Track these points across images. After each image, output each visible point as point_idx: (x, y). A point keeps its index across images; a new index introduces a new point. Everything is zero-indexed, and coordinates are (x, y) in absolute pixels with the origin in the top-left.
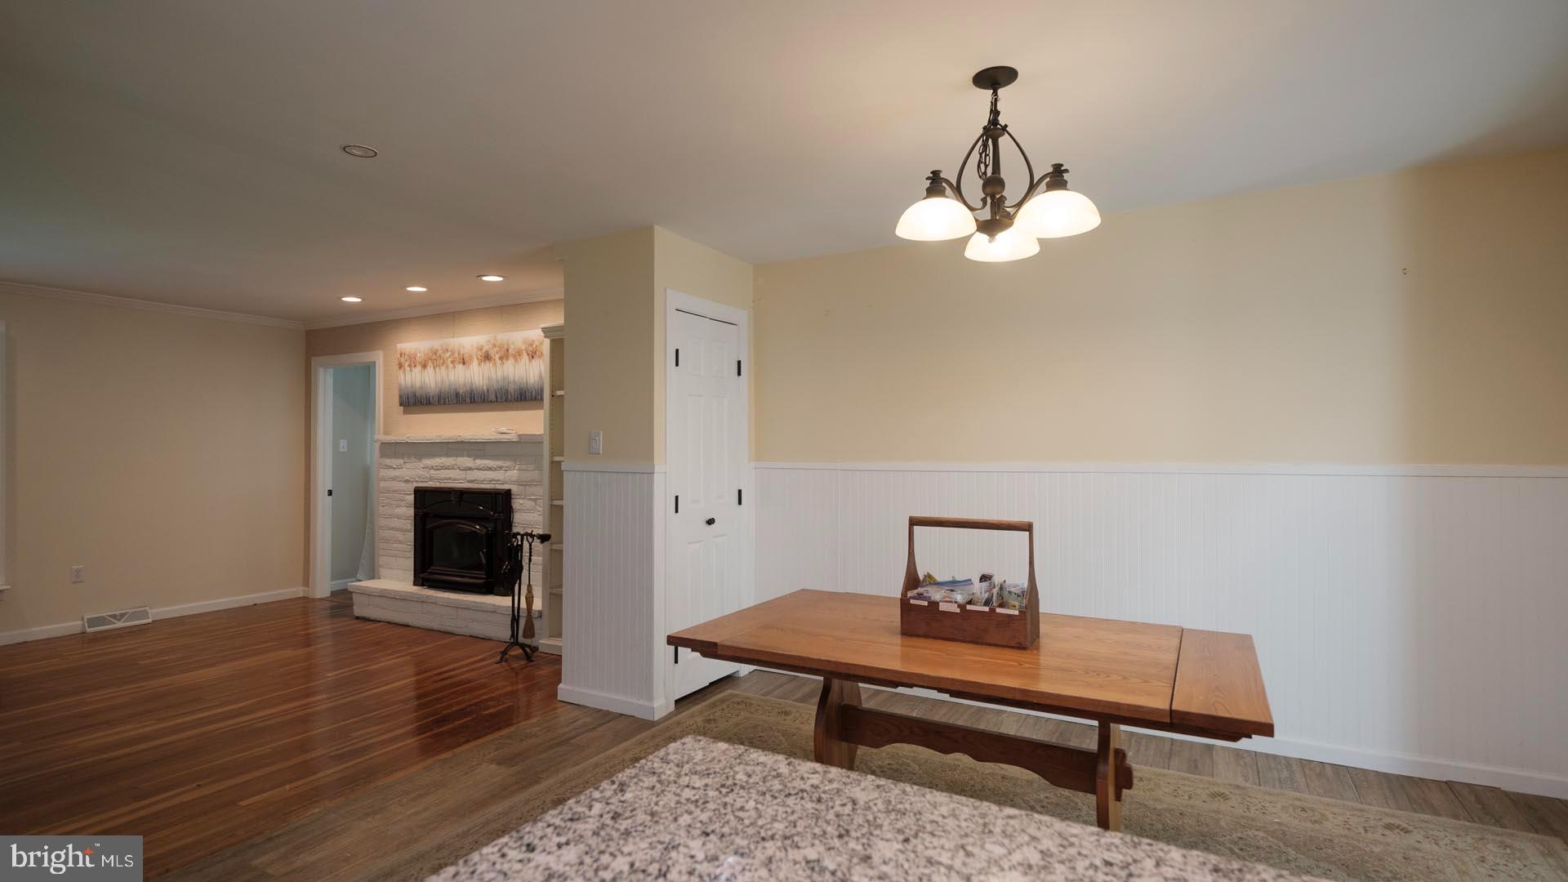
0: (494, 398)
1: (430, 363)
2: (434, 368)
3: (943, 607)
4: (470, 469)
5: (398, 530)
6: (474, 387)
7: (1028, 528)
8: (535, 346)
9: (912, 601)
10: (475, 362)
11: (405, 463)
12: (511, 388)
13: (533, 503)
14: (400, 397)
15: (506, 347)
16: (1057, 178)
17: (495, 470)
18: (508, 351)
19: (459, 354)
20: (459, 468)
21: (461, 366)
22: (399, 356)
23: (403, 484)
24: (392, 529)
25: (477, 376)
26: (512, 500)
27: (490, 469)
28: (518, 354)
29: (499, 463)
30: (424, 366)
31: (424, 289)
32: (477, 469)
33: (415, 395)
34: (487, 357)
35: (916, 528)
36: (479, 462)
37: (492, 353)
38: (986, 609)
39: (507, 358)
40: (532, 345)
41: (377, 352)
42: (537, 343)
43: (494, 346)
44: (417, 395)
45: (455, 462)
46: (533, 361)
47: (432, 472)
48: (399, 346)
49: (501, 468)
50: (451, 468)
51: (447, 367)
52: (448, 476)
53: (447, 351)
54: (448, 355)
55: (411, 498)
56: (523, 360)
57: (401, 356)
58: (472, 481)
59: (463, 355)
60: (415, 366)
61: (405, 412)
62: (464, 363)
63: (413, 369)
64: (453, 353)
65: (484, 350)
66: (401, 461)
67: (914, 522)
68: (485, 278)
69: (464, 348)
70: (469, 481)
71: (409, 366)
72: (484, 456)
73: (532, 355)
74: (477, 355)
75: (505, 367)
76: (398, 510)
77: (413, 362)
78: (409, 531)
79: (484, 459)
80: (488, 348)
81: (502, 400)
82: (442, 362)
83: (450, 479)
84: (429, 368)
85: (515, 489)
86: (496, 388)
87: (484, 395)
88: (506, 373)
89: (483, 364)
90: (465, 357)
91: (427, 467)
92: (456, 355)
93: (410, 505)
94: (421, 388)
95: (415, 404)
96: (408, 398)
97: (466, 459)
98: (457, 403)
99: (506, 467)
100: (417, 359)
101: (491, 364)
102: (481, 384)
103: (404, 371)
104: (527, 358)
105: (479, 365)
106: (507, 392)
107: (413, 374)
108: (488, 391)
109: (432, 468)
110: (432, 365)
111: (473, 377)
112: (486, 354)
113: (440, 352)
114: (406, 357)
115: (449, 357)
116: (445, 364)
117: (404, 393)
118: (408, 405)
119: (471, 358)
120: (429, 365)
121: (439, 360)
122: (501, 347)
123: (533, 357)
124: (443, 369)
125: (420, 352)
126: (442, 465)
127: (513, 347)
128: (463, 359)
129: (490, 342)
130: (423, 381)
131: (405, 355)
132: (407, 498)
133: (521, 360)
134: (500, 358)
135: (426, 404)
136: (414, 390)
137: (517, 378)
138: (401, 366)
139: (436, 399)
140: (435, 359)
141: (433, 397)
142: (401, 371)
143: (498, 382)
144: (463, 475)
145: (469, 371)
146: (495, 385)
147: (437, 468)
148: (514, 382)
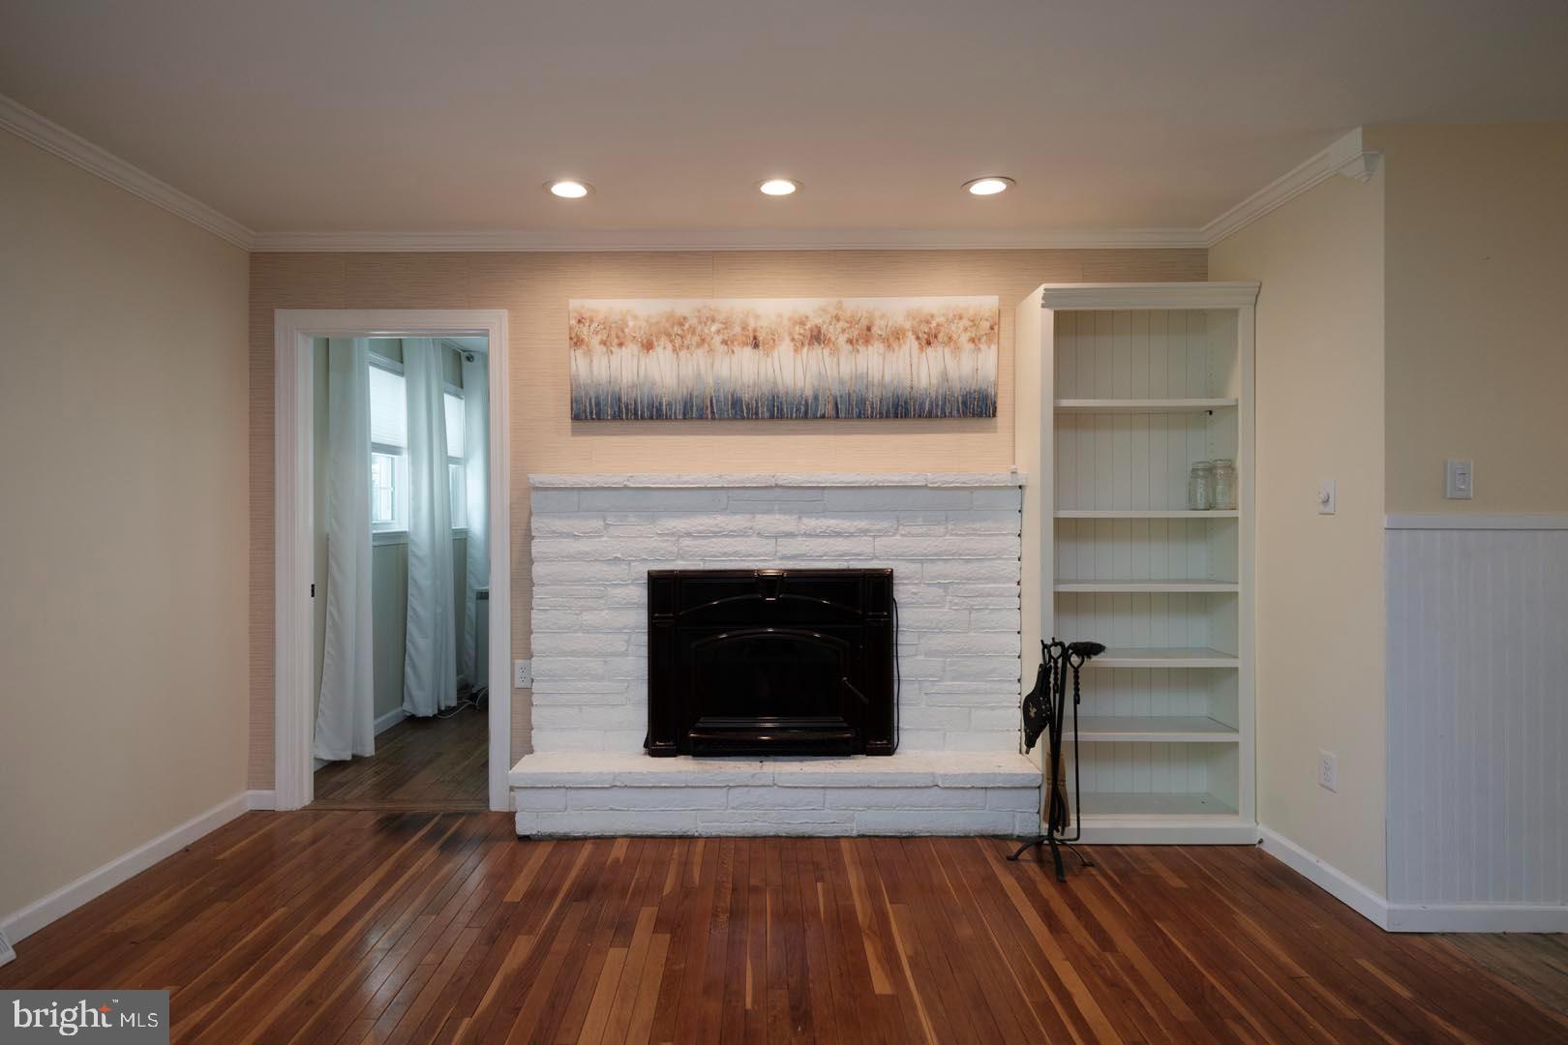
0: (830, 410)
1: (664, 340)
2: (676, 351)
4: (791, 535)
5: (586, 654)
6: (780, 386)
8: (934, 324)
10: (785, 348)
12: (874, 395)
14: (574, 401)
15: (864, 323)
17: (851, 535)
18: (869, 329)
19: (743, 329)
20: (759, 534)
21: (748, 351)
22: (573, 322)
23: (605, 568)
24: (573, 653)
25: (791, 370)
26: (895, 588)
27: (838, 534)
28: (896, 336)
29: (863, 524)
30: (648, 346)
32: (805, 535)
33: (620, 399)
34: (817, 337)
36: (811, 523)
37: (831, 331)
39: (867, 342)
40: (928, 322)
41: (495, 312)
42: (941, 319)
43: (838, 318)
44: (624, 399)
45: (749, 524)
46: (929, 350)
47: (687, 542)
48: (577, 303)
49: (865, 532)
50: (742, 534)
51: (711, 350)
52: (730, 549)
53: (713, 321)
54: (714, 328)
55: (640, 594)
56: (905, 348)
57: (579, 321)
58: (794, 557)
59: (755, 331)
60: (621, 345)
62: (756, 346)
63: (615, 349)
64: (727, 324)
66: (598, 524)
69: (757, 317)
70: (784, 558)
71: (604, 343)
72: (825, 512)
73: (928, 340)
74: (790, 334)
75: (860, 357)
76: (588, 618)
77: (615, 336)
78: (625, 654)
79: (825, 517)
80: (818, 321)
81: (849, 417)
82: (696, 339)
83: (736, 553)
84: (659, 350)
85: (900, 569)
86: (838, 394)
87: (806, 401)
88: (862, 368)
89: (806, 349)
90: (758, 334)
91: (673, 534)
92: (737, 329)
93: (628, 606)
94: (634, 386)
95: (617, 417)
96: (598, 404)
97: (778, 516)
98: (735, 418)
99: (879, 531)
100: (626, 330)
101: (826, 351)
102: (800, 384)
103: (589, 353)
104: (915, 344)
105: (796, 350)
106: (862, 401)
107: (615, 360)
108: (816, 398)
109: (689, 534)
110: (670, 346)
111: (777, 371)
112: (815, 333)
113: (693, 321)
114: (593, 326)
115: (718, 332)
116: (706, 345)
117: (587, 394)
118: (599, 418)
119: (774, 340)
120: (662, 343)
121: (689, 337)
122: (852, 322)
123: (929, 343)
124: (700, 353)
125: (635, 318)
126: (716, 530)
127: (883, 323)
128: (755, 338)
129: (824, 310)
130: (642, 374)
131: (592, 321)
132: (620, 593)
133: (900, 346)
134: (850, 341)
135: (651, 418)
136: (617, 389)
137: (887, 379)
138: (577, 342)
139: (679, 408)
140: (678, 333)
141: (669, 404)
142: (579, 353)
143: (841, 382)
144: (769, 546)
145: (769, 360)
146: (836, 390)
147: (702, 535)
148: (882, 384)
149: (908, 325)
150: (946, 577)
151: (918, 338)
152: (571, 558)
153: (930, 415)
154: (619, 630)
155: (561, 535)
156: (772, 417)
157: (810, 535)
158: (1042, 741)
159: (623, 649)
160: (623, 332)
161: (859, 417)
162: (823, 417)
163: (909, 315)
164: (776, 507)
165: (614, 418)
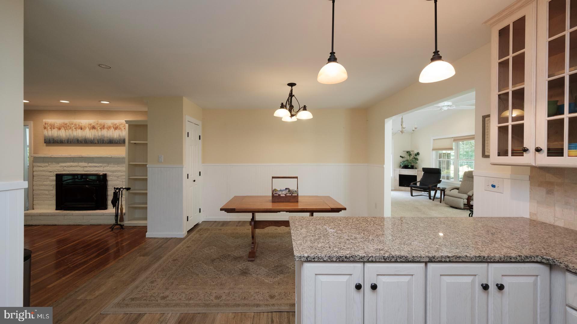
0: (97, 142)
1: (63, 128)
2: (65, 130)
3: (281, 195)
4: (86, 167)
5: (44, 190)
6: (86, 137)
7: (297, 178)
8: (117, 125)
9: (275, 195)
10: (87, 129)
11: (49, 165)
12: (105, 139)
13: (117, 178)
14: (45, 140)
15: (103, 125)
16: (305, 108)
17: (99, 167)
18: (104, 126)
19: (79, 126)
20: (80, 167)
21: (80, 130)
22: (44, 124)
23: (49, 173)
24: (42, 190)
25: (89, 134)
26: (107, 177)
27: (96, 167)
28: (109, 128)
29: (101, 165)
30: (60, 129)
31: (69, 102)
33: (54, 139)
34: (94, 128)
35: (273, 179)
36: (90, 164)
37: (96, 126)
38: (290, 195)
39: (104, 129)
40: (116, 125)
42: (118, 125)
43: (98, 124)
44: (55, 139)
45: (78, 164)
46: (116, 130)
47: (65, 168)
48: (44, 120)
49: (101, 166)
50: (76, 166)
51: (72, 130)
52: (74, 169)
53: (73, 124)
54: (73, 126)
55: (54, 178)
56: (111, 130)
57: (45, 124)
58: (87, 171)
59: (81, 126)
60: (54, 129)
61: (47, 146)
62: (81, 129)
63: (53, 129)
64: (75, 125)
65: (92, 125)
66: (47, 164)
67: (273, 178)
68: (102, 102)
69: (81, 124)
70: (85, 171)
71: (50, 128)
72: (93, 162)
73: (116, 128)
74: (88, 127)
75: (102, 131)
76: (45, 183)
77: (52, 127)
78: (52, 190)
79: (93, 163)
80: (94, 124)
81: (101, 143)
82: (69, 128)
83: (75, 170)
84: (62, 130)
85: (108, 173)
86: (98, 139)
87: (92, 141)
88: (103, 134)
89: (91, 130)
90: (82, 127)
91: (62, 166)
92: (77, 126)
93: (52, 181)
94: (57, 137)
95: (54, 143)
96: (49, 140)
97: (83, 163)
98: (77, 143)
99: (104, 166)
100: (55, 126)
101: (96, 130)
102: (91, 137)
103: (47, 130)
104: (113, 129)
105: (89, 130)
106: (103, 140)
107: (53, 132)
108: (94, 139)
109: (65, 167)
110: (64, 129)
111: (86, 134)
112: (93, 127)
113: (68, 124)
114: (48, 125)
115: (74, 126)
116: (71, 129)
117: (47, 138)
118: (50, 143)
119: (85, 128)
120: (62, 129)
121: (68, 127)
122: (101, 125)
123: (116, 129)
124: (70, 131)
125: (57, 123)
126: (71, 165)
127: (107, 125)
128: (81, 128)
129: (95, 122)
130: (58, 134)
131: (48, 124)
132: (52, 178)
133: (110, 130)
134: (100, 128)
135: (61, 143)
136: (53, 137)
137: (108, 136)
138: (45, 128)
139: (66, 141)
140: (65, 126)
141: (64, 140)
142: (45, 130)
143: (99, 136)
144: (82, 169)
145: (84, 132)
146: (98, 138)
147: (68, 167)
148: (107, 137)
149: (112, 125)
150: (118, 175)
151: (114, 128)
152: (41, 171)
153: (117, 143)
154: (51, 185)
155: (39, 166)
156: (85, 143)
157: (90, 167)
158: (115, 207)
159: (52, 189)
160: (54, 126)
161: (103, 143)
162: (95, 143)
163: (112, 124)
164: (83, 161)
165: (53, 143)
